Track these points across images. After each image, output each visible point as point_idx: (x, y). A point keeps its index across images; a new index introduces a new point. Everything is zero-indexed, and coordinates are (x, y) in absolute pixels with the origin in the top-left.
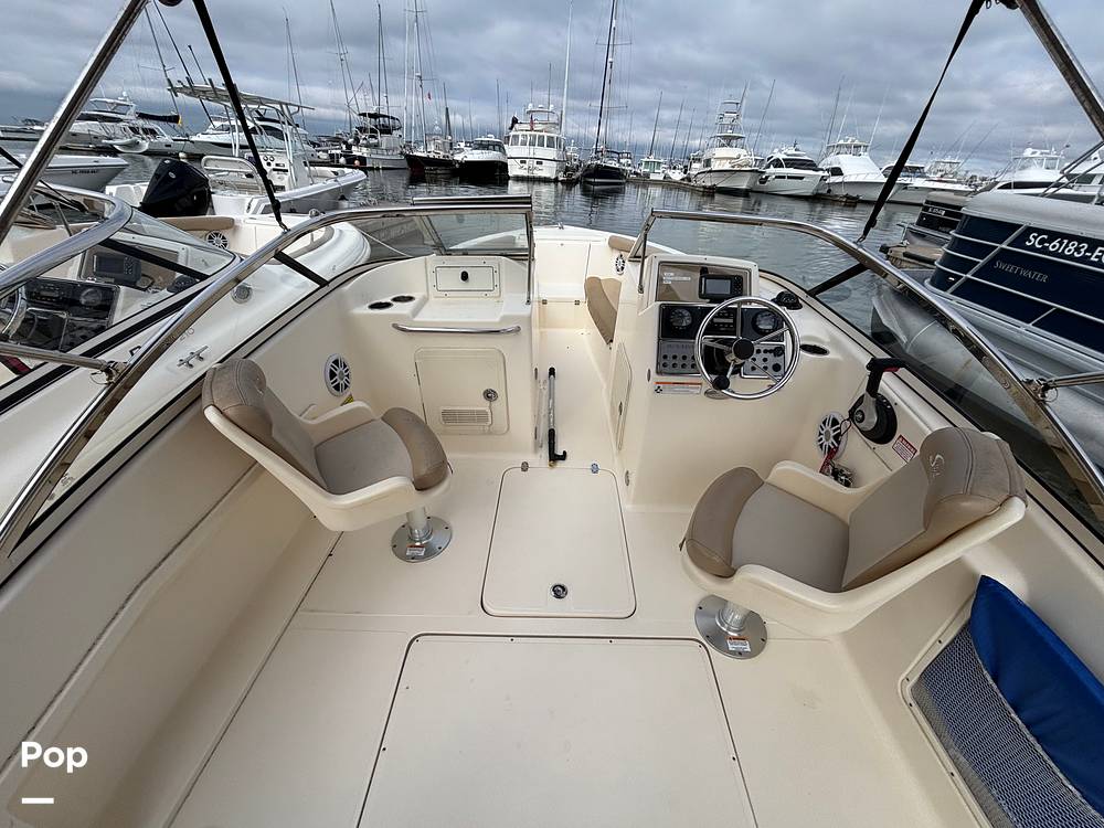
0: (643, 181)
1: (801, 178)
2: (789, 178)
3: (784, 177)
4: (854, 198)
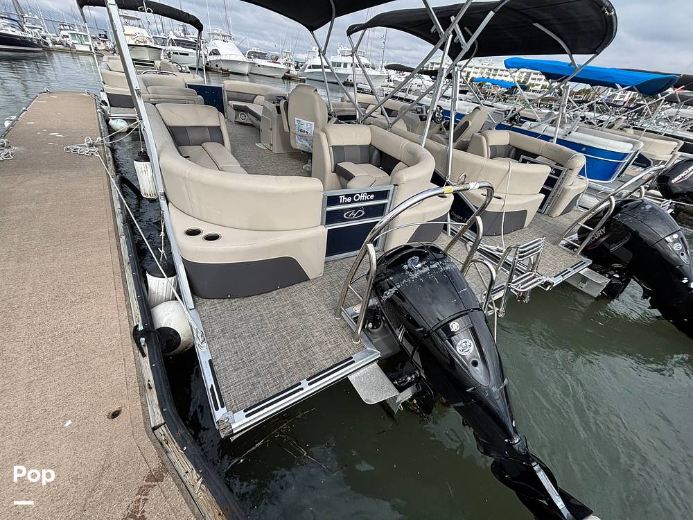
0: (72, 51)
1: (187, 55)
2: (181, 54)
3: (177, 53)
4: (225, 71)
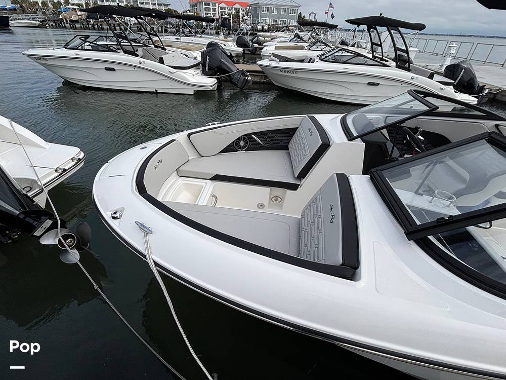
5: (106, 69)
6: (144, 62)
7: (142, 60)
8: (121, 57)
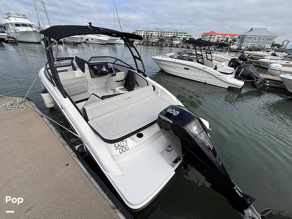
5: (185, 68)
6: (206, 68)
7: (205, 67)
8: (195, 64)
